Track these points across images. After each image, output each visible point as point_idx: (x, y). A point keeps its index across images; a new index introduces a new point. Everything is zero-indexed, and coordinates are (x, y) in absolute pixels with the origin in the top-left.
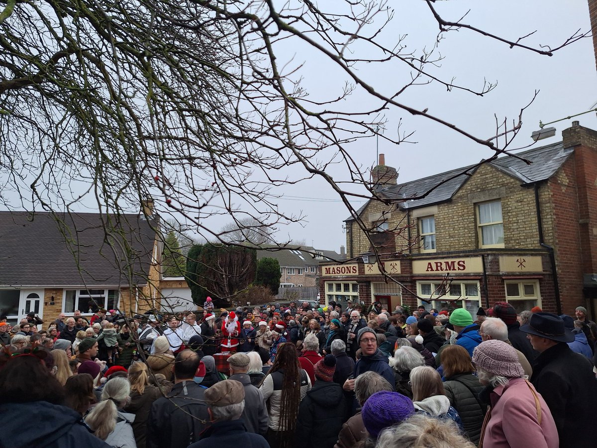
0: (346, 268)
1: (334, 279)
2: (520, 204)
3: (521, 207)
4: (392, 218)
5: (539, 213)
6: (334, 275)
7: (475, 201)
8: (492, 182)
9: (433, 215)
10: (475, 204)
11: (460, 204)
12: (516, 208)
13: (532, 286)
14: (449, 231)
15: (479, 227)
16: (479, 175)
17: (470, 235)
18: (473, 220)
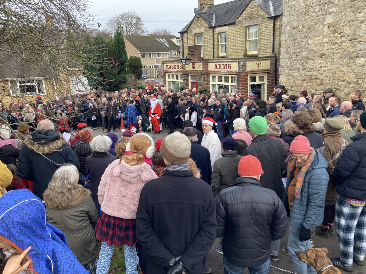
0: (176, 66)
1: (170, 72)
2: (266, 29)
3: (267, 30)
4: (205, 32)
5: (274, 34)
6: (170, 69)
7: (246, 25)
8: (255, 14)
9: (226, 32)
10: (247, 26)
11: (239, 26)
12: (264, 31)
13: (263, 77)
14: (233, 43)
15: (248, 40)
16: (249, 8)
17: (242, 45)
18: (244, 36)
